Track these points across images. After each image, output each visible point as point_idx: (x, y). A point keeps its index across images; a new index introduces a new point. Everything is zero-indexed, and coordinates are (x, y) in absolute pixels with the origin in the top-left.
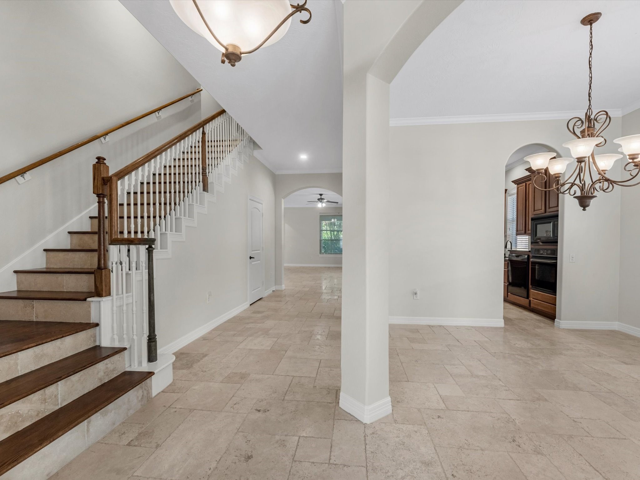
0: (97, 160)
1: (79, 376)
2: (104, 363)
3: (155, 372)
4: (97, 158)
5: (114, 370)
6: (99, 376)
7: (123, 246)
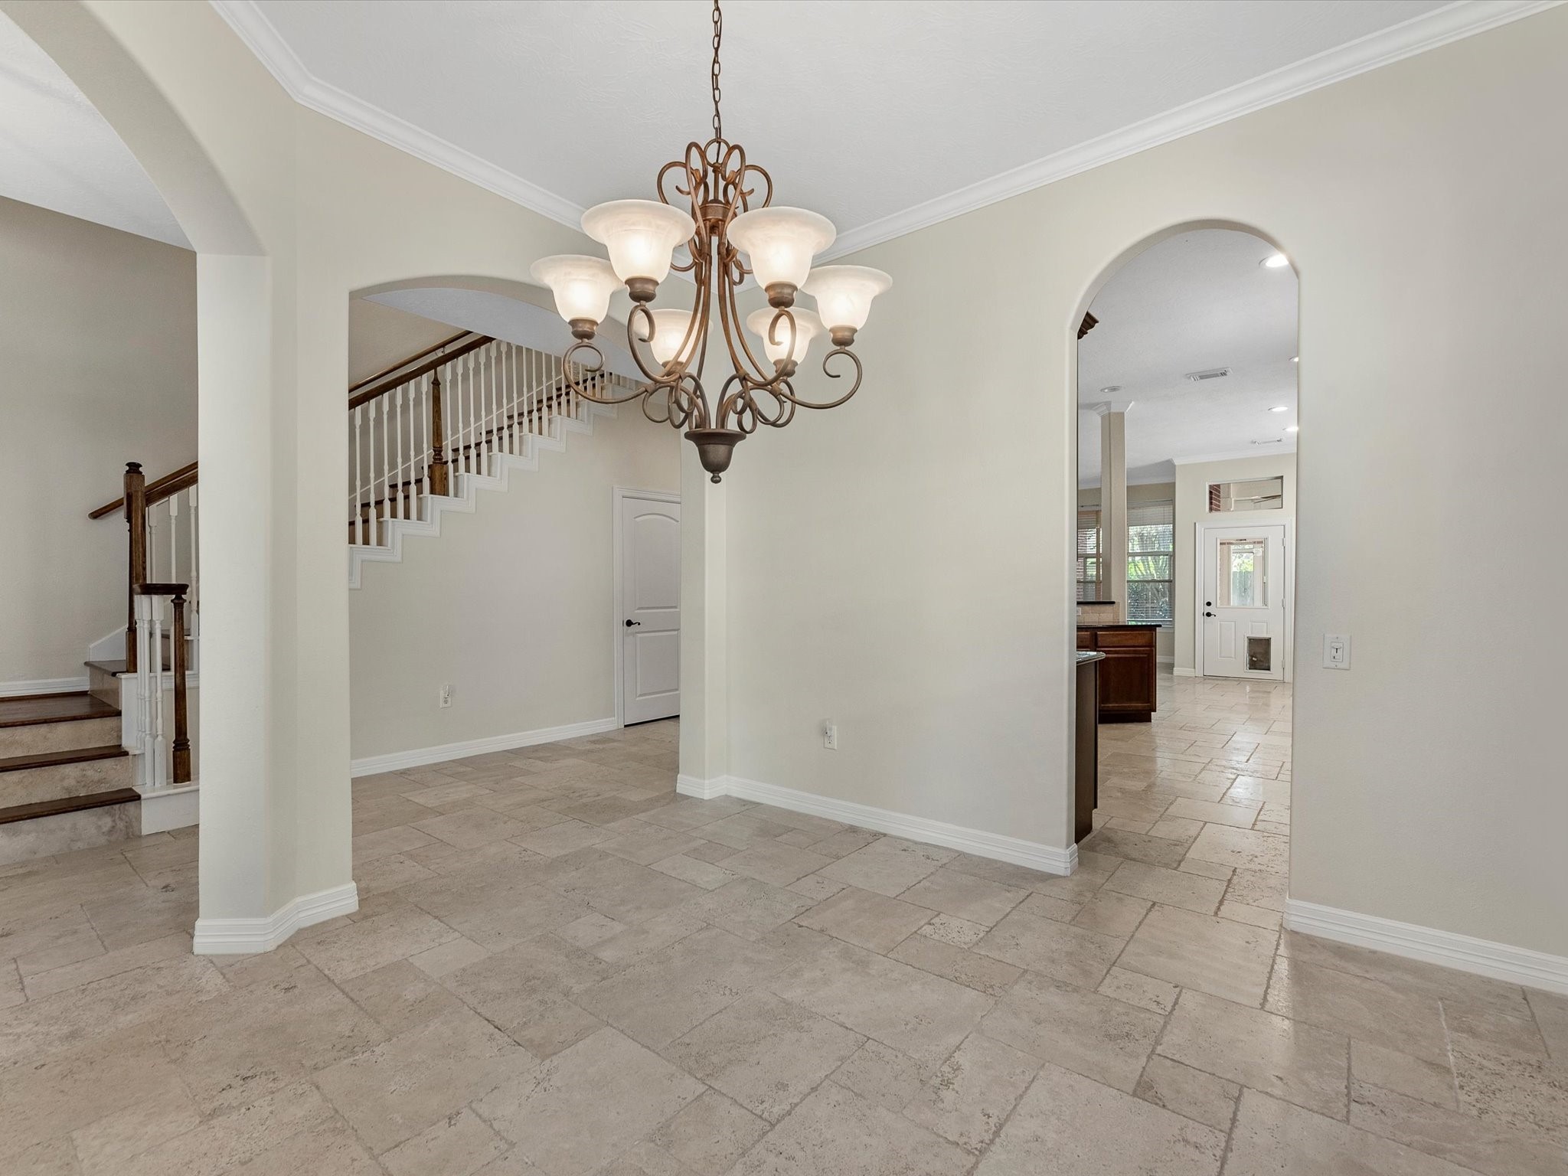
0: (128, 468)
1: (21, 776)
2: (77, 767)
3: (143, 796)
4: (128, 464)
5: (100, 782)
6: (66, 783)
7: (156, 596)
